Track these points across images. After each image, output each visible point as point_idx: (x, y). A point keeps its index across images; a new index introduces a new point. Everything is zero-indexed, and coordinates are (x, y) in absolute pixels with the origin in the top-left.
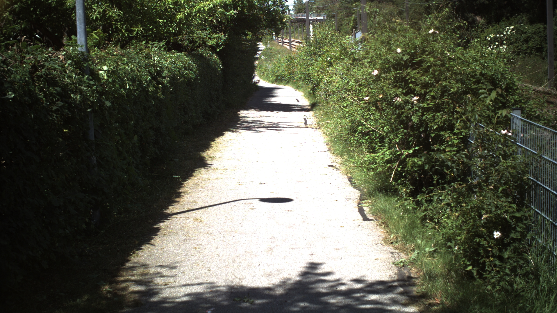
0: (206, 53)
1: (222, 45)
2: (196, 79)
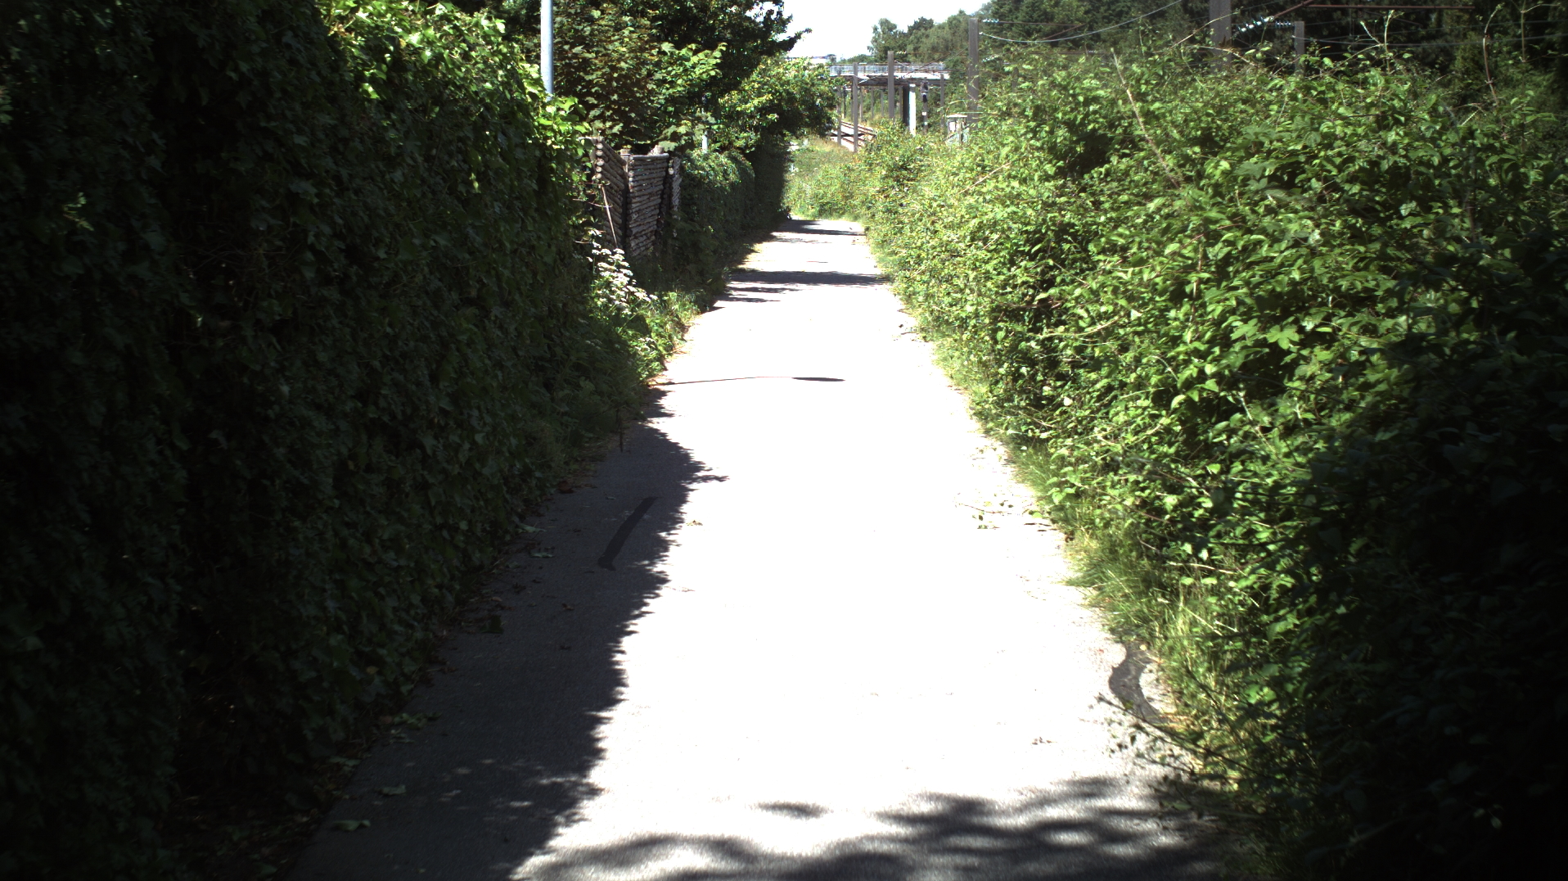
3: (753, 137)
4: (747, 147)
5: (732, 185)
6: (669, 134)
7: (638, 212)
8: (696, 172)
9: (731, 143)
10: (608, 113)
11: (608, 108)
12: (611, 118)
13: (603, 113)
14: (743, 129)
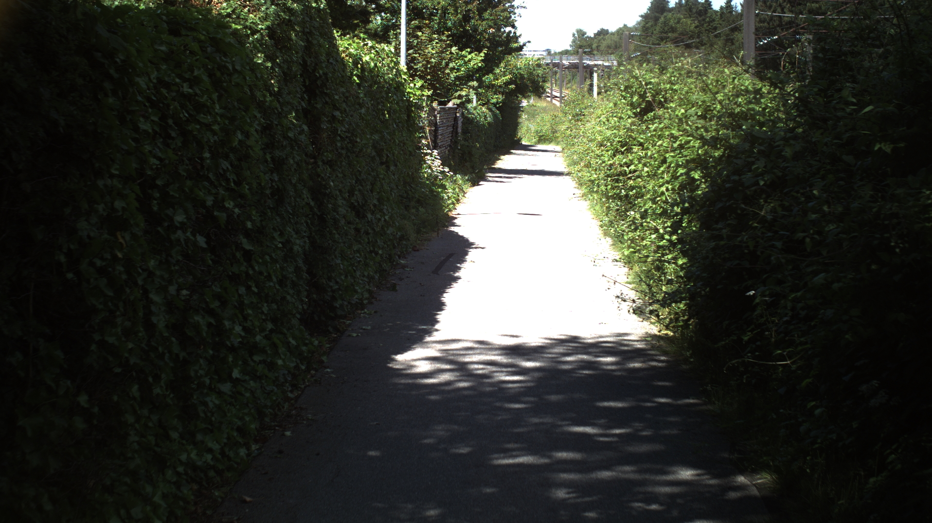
0: (494, 109)
1: (500, 102)
2: (492, 123)
3: (501, 98)
4: (497, 103)
5: (489, 123)
6: (457, 96)
8: (470, 116)
9: (488, 101)
14: (495, 93)
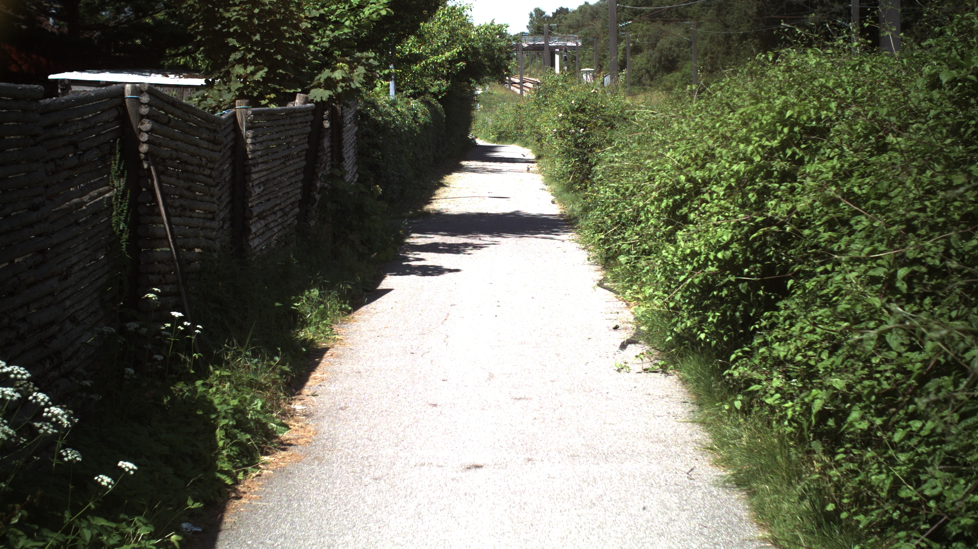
0: (434, 101)
1: (444, 91)
2: (430, 123)
3: (445, 84)
4: (440, 92)
5: (425, 127)
6: (322, 81)
7: (264, 183)
8: (380, 119)
9: (426, 89)
10: (250, 56)
11: (250, 51)
12: (253, 62)
13: (244, 55)
14: (436, 78)
